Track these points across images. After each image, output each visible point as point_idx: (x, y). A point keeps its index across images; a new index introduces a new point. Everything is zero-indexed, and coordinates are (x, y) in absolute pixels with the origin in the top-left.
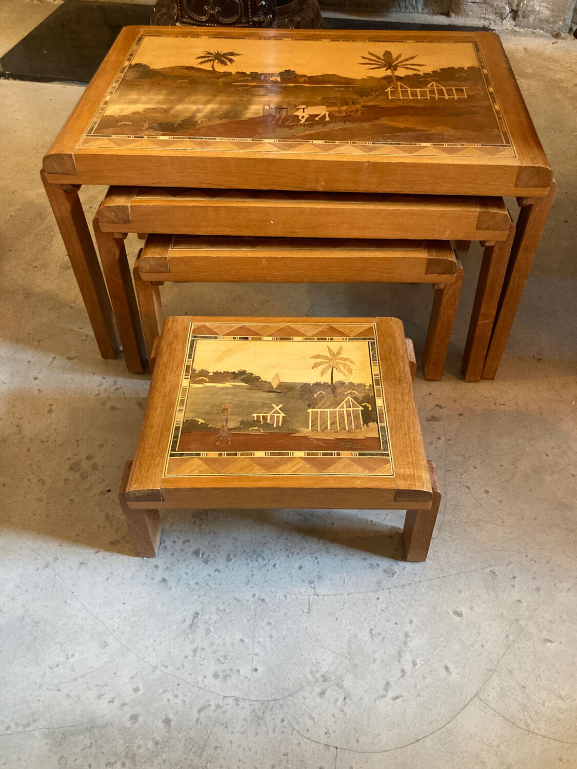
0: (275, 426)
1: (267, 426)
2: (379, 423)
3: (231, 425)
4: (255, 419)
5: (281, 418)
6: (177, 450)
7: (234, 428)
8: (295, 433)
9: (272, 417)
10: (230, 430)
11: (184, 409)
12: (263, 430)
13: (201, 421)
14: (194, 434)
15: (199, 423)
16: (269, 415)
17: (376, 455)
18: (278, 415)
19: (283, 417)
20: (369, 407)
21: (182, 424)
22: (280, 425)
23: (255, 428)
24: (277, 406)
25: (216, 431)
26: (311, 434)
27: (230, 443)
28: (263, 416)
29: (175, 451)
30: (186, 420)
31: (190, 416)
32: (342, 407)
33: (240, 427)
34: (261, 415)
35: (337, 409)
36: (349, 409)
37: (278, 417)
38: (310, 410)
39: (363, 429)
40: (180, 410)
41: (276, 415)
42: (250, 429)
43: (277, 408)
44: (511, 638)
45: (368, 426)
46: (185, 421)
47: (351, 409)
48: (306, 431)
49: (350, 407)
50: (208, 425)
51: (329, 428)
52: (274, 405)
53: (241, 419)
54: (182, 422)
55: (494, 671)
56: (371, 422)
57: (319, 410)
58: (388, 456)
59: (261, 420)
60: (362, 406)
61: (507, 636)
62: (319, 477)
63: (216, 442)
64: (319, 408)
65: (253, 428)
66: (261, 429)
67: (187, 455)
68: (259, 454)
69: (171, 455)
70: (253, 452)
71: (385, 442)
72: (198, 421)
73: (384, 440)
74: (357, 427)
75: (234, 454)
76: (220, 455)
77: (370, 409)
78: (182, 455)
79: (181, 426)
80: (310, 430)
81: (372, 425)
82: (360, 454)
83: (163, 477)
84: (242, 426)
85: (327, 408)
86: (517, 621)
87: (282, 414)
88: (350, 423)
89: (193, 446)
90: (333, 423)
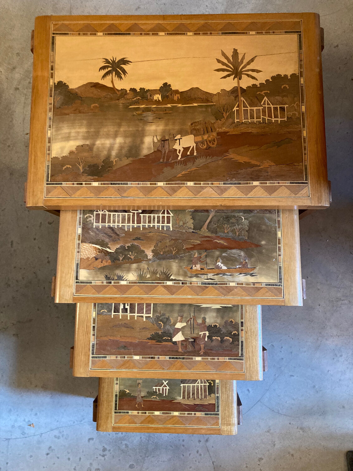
0: (164, 395)
1: (160, 395)
2: (216, 394)
3: (143, 394)
4: (154, 391)
5: (167, 390)
6: (117, 409)
7: (144, 396)
8: (174, 400)
9: (163, 389)
10: (142, 397)
11: (118, 383)
12: (158, 398)
13: (128, 391)
14: (125, 399)
15: (127, 393)
16: (161, 388)
17: (213, 414)
18: (166, 388)
19: (168, 389)
20: (212, 383)
21: (118, 393)
22: (167, 395)
23: (155, 397)
24: (165, 382)
25: (135, 398)
26: (182, 401)
27: (142, 406)
28: (158, 388)
29: (116, 410)
30: (121, 391)
31: (122, 388)
32: (198, 383)
33: (147, 396)
34: (157, 388)
35: (196, 385)
36: (202, 384)
37: (166, 389)
38: (182, 385)
39: (208, 398)
40: (117, 384)
41: (165, 388)
42: (152, 397)
43: (165, 383)
44: (277, 376)
45: (210, 396)
46: (119, 391)
47: (203, 384)
48: (180, 399)
49: (202, 383)
50: (131, 394)
51: (191, 397)
52: (164, 381)
53: (147, 390)
54: (118, 392)
55: (268, 390)
56: (212, 394)
57: (187, 385)
58: (219, 415)
59: (158, 391)
60: (208, 383)
61: (275, 375)
62: (185, 428)
63: (136, 405)
64: (186, 384)
65: (153, 396)
66: (157, 397)
67: (123, 413)
68: (157, 413)
69: (115, 413)
70: (154, 412)
71: (218, 407)
72: (126, 391)
73: (218, 405)
74: (205, 397)
75: (145, 413)
76: (138, 413)
77: (212, 385)
78: (120, 412)
79: (118, 394)
80: (182, 398)
81: (213, 395)
82: (205, 414)
83: (113, 426)
84: (148, 395)
85: (191, 384)
86: (280, 368)
87: (168, 388)
88: (201, 395)
89: (125, 407)
90: (193, 394)
